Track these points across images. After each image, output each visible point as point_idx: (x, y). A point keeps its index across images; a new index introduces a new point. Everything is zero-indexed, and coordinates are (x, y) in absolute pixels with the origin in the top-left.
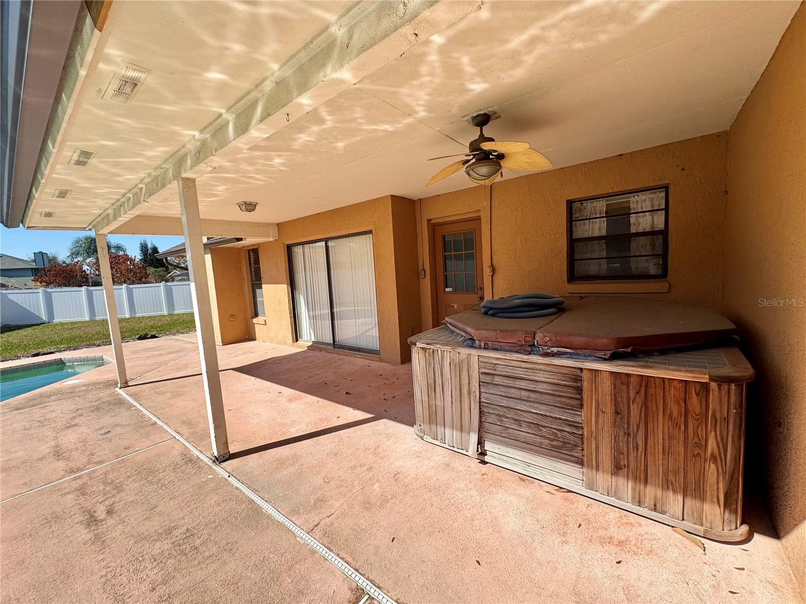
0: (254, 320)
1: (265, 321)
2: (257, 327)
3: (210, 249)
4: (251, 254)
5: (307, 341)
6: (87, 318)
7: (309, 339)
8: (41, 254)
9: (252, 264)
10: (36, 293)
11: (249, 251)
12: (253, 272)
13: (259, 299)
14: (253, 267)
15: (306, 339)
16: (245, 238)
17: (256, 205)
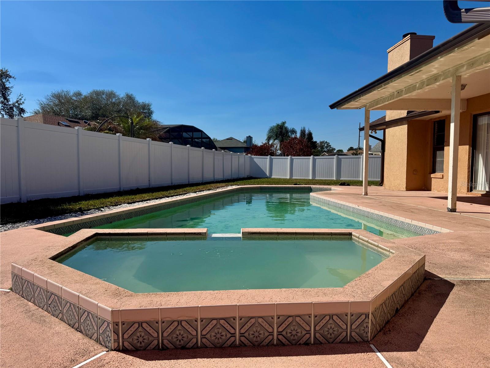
0: (431, 175)
1: (443, 175)
2: (433, 181)
3: (408, 121)
4: (436, 125)
5: (481, 191)
6: (288, 177)
7: (483, 189)
8: (250, 137)
9: (436, 133)
10: (266, 158)
11: (435, 122)
12: (436, 139)
13: (438, 159)
14: (436, 135)
15: (480, 189)
16: (441, 111)
17: (465, 86)
